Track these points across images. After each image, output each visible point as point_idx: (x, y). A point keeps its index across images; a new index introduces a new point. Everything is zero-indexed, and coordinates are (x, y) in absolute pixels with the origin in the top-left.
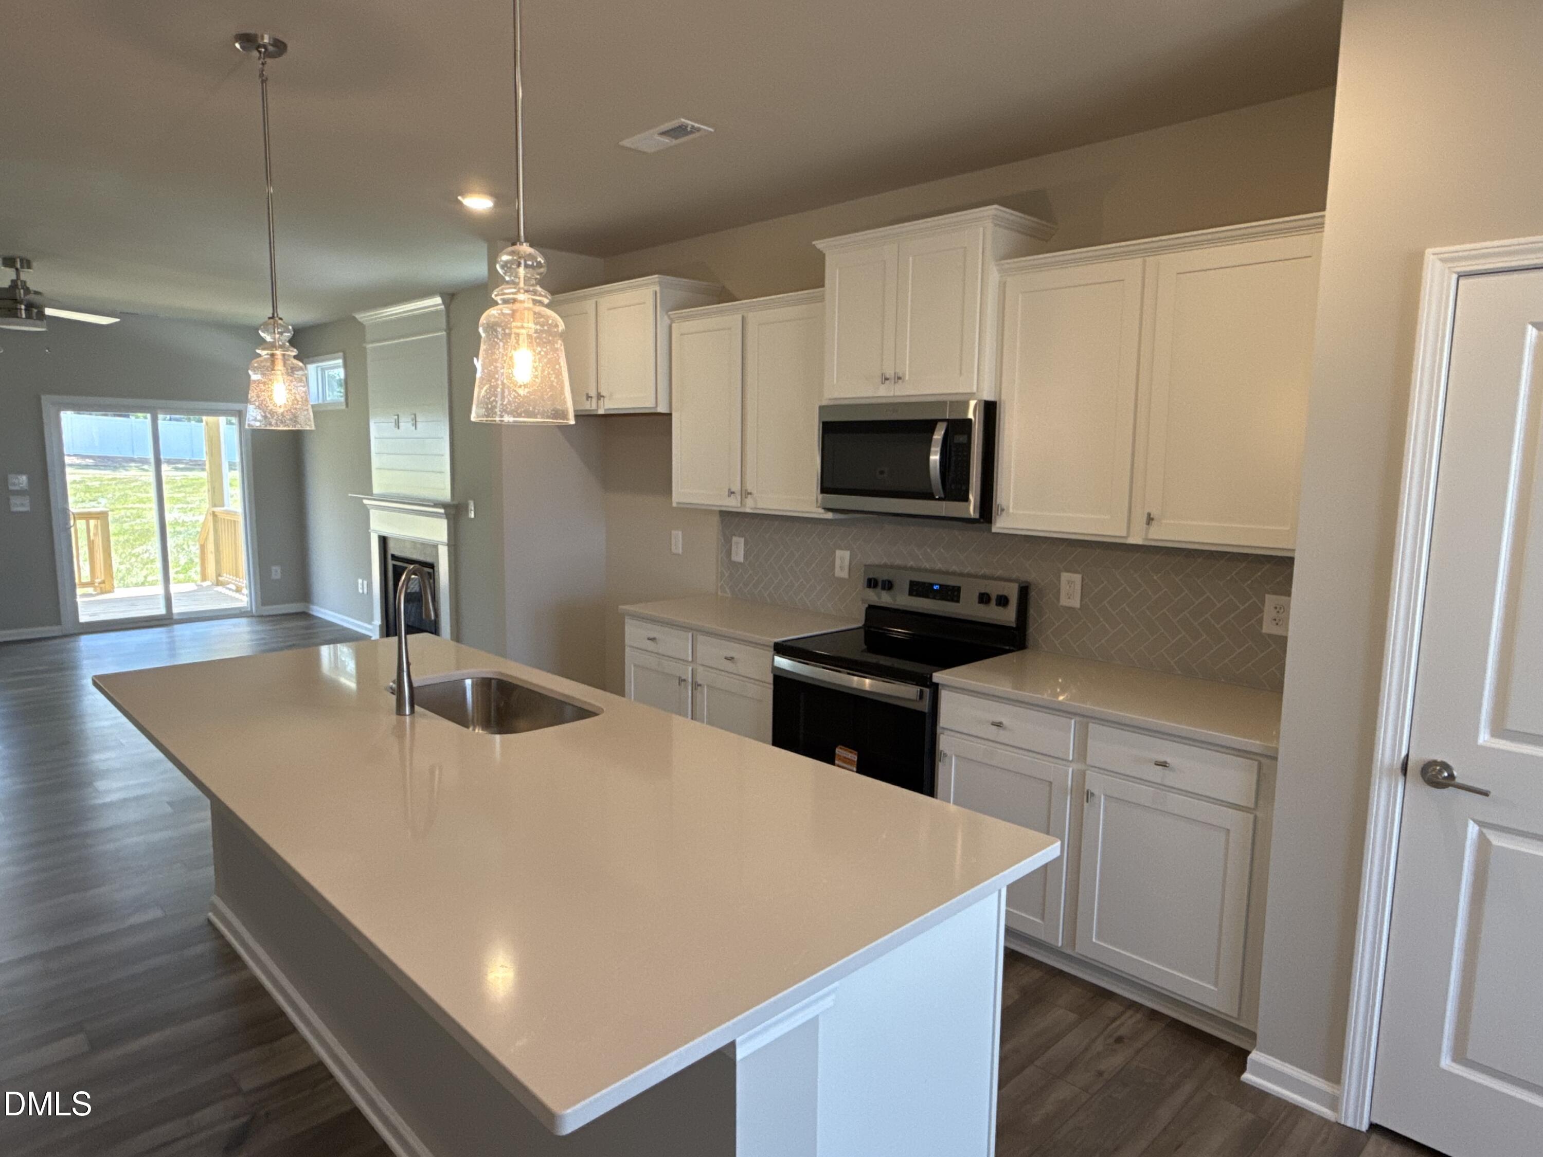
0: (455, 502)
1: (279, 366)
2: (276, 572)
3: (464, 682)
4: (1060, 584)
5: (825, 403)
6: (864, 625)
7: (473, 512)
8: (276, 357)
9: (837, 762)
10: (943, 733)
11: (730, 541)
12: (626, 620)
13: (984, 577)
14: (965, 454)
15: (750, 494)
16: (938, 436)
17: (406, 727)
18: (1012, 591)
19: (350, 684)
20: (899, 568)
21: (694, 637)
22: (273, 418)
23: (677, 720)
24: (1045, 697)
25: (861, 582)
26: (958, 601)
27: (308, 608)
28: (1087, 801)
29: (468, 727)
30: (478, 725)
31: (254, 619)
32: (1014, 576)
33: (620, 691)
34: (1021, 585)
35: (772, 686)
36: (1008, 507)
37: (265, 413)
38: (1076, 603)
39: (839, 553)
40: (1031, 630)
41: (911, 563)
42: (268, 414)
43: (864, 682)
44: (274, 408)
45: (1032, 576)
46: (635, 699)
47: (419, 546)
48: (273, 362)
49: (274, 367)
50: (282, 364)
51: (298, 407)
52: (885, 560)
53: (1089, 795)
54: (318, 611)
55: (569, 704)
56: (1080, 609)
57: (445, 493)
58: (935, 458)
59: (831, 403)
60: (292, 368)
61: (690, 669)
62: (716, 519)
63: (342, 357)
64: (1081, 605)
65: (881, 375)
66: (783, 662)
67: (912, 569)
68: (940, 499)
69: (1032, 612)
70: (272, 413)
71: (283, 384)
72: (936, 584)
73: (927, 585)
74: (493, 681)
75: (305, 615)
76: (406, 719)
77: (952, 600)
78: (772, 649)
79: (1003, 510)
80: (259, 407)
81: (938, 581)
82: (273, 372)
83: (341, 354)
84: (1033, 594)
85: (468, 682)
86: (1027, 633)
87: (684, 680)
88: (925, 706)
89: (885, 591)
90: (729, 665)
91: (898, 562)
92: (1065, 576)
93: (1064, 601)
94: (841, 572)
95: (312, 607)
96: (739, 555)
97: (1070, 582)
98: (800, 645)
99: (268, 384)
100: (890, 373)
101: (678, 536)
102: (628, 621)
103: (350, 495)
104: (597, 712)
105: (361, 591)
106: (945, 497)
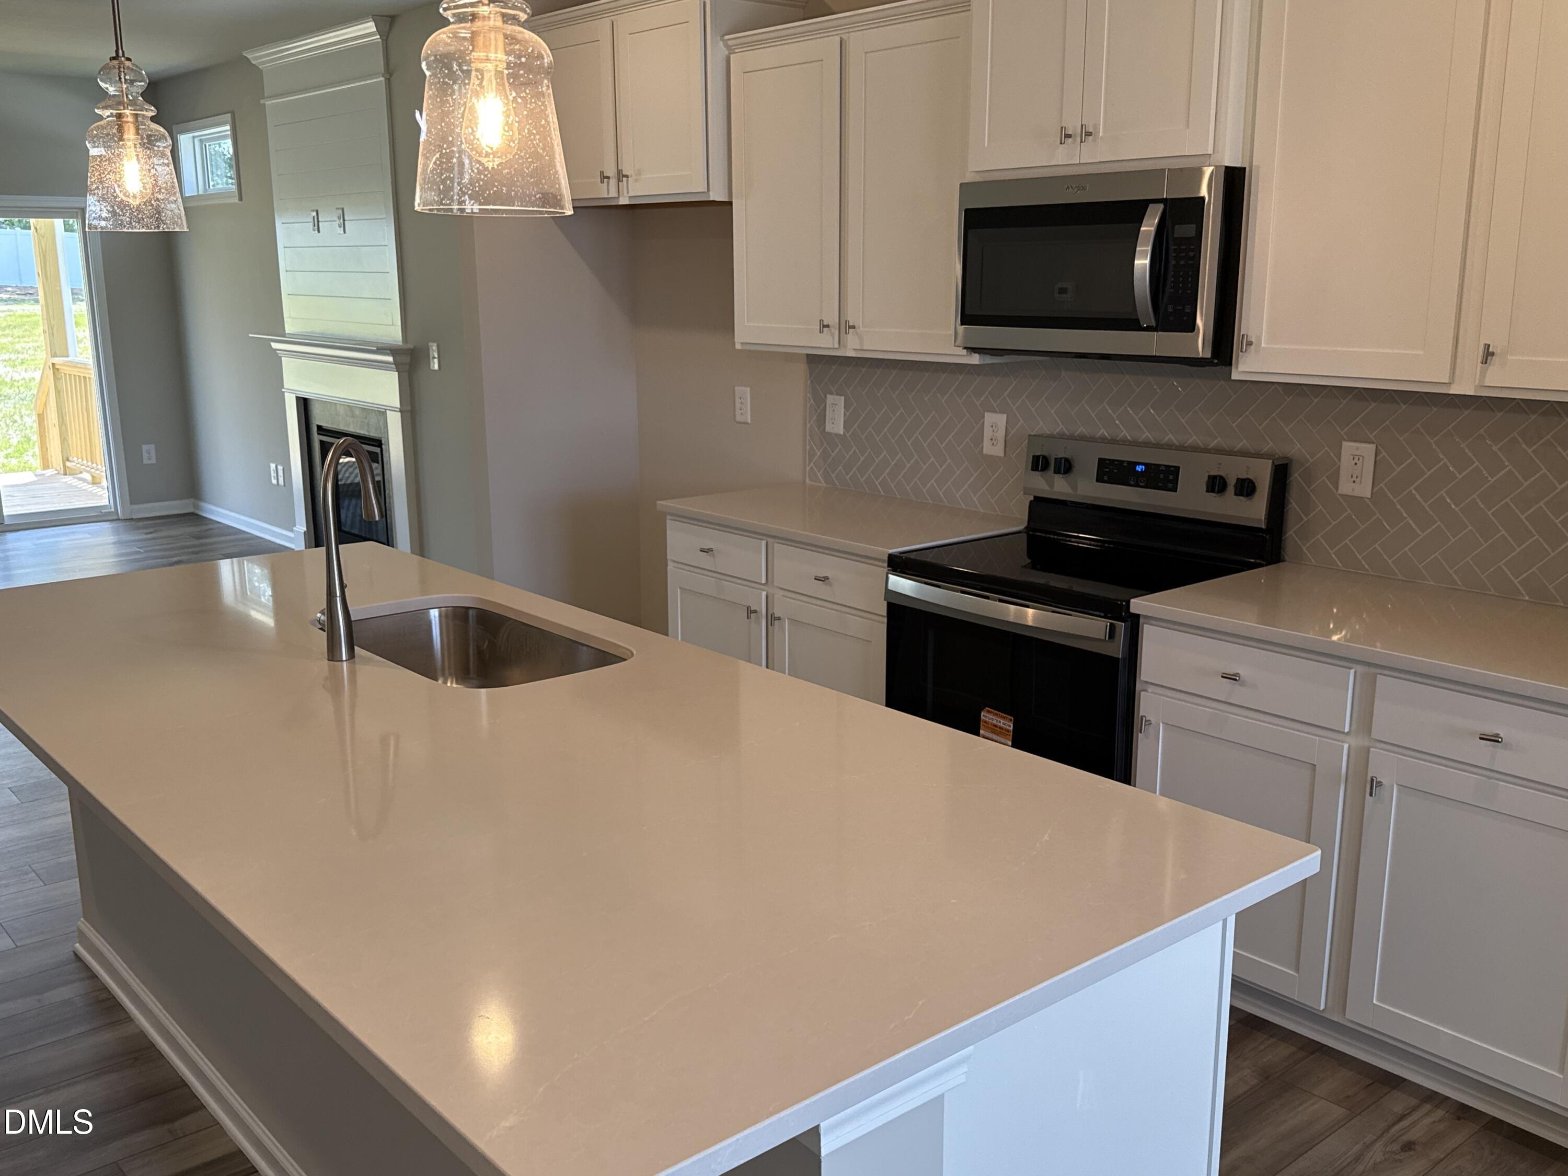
0: (410, 346)
1: (130, 134)
2: (149, 454)
3: (429, 613)
4: (1340, 460)
5: (969, 178)
6: (1026, 528)
7: (436, 361)
8: (125, 119)
9: (982, 732)
10: (1145, 690)
11: (824, 401)
12: (668, 522)
13: (1219, 451)
14: (1191, 254)
15: (854, 327)
16: (1148, 228)
17: (343, 676)
18: (1263, 475)
19: (264, 617)
20: (1082, 438)
21: (770, 547)
22: (124, 215)
23: (746, 668)
24: (1309, 635)
25: (1024, 462)
27: (197, 507)
28: (1371, 795)
29: (436, 680)
30: (451, 675)
31: (121, 524)
32: (1266, 450)
33: (660, 625)
34: (1276, 463)
35: (885, 620)
36: (1259, 338)
37: (112, 207)
38: (1364, 490)
39: (989, 418)
40: (1291, 533)
41: (1103, 432)
42: (118, 208)
43: (1026, 613)
44: (124, 198)
45: (1294, 449)
46: (682, 639)
47: (357, 412)
48: (121, 129)
49: (122, 136)
50: (134, 132)
51: (160, 197)
52: (1061, 428)
53: (1374, 785)
54: (212, 512)
55: (583, 645)
56: (1370, 499)
57: (393, 333)
58: (1142, 262)
59: (978, 179)
60: (149, 136)
61: (764, 594)
62: (801, 368)
63: (231, 122)
64: (1372, 494)
65: (1060, 128)
66: (902, 585)
67: (1103, 440)
68: (1149, 329)
69: (1294, 505)
70: (123, 205)
71: (137, 162)
72: (1139, 464)
73: (1125, 464)
74: (471, 612)
75: (194, 518)
76: (342, 666)
77: (1165, 488)
78: (886, 565)
79: (1250, 344)
80: (103, 199)
81: (1143, 458)
82: (121, 143)
83: (228, 117)
84: (1296, 478)
85: (434, 614)
86: (1283, 538)
87: (755, 612)
88: (1117, 650)
89: (1061, 476)
90: (820, 590)
91: (1081, 430)
92: (1349, 448)
93: (1346, 487)
94: (993, 447)
95: (203, 504)
96: (836, 424)
97: (1357, 458)
98: (929, 558)
99: (115, 163)
100: (1073, 126)
101: (744, 393)
102: (670, 524)
103: (250, 335)
104: (626, 658)
105: (274, 482)
106: (1157, 326)
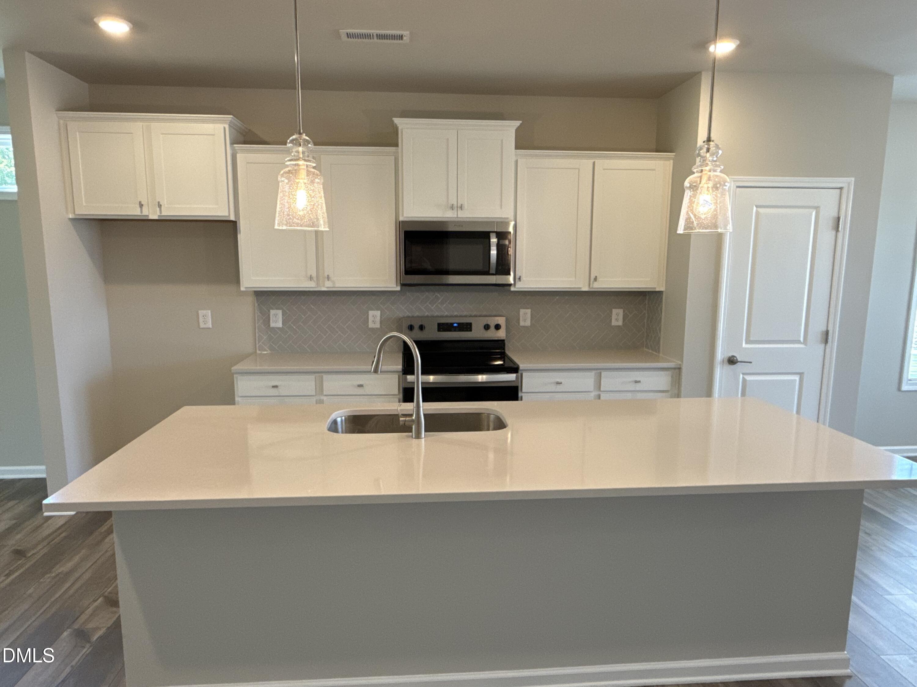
4: (519, 315)
5: (404, 219)
10: (524, 395)
11: (268, 313)
14: (507, 250)
15: (329, 278)
16: (494, 240)
18: (502, 321)
20: (423, 317)
21: (318, 378)
26: (471, 330)
35: (400, 396)
36: (522, 277)
38: (528, 323)
39: (371, 313)
41: (427, 314)
52: (408, 314)
56: (531, 326)
58: (493, 252)
59: (410, 220)
61: (315, 400)
64: (531, 324)
65: (447, 205)
72: (455, 323)
73: (449, 324)
77: (467, 331)
78: (401, 373)
79: (519, 279)
81: (455, 321)
88: (518, 383)
89: (422, 331)
90: (360, 391)
91: (417, 314)
92: (522, 311)
93: (522, 323)
94: (374, 324)
96: (277, 323)
97: (525, 314)
100: (454, 204)
101: (206, 313)
106: (496, 274)
